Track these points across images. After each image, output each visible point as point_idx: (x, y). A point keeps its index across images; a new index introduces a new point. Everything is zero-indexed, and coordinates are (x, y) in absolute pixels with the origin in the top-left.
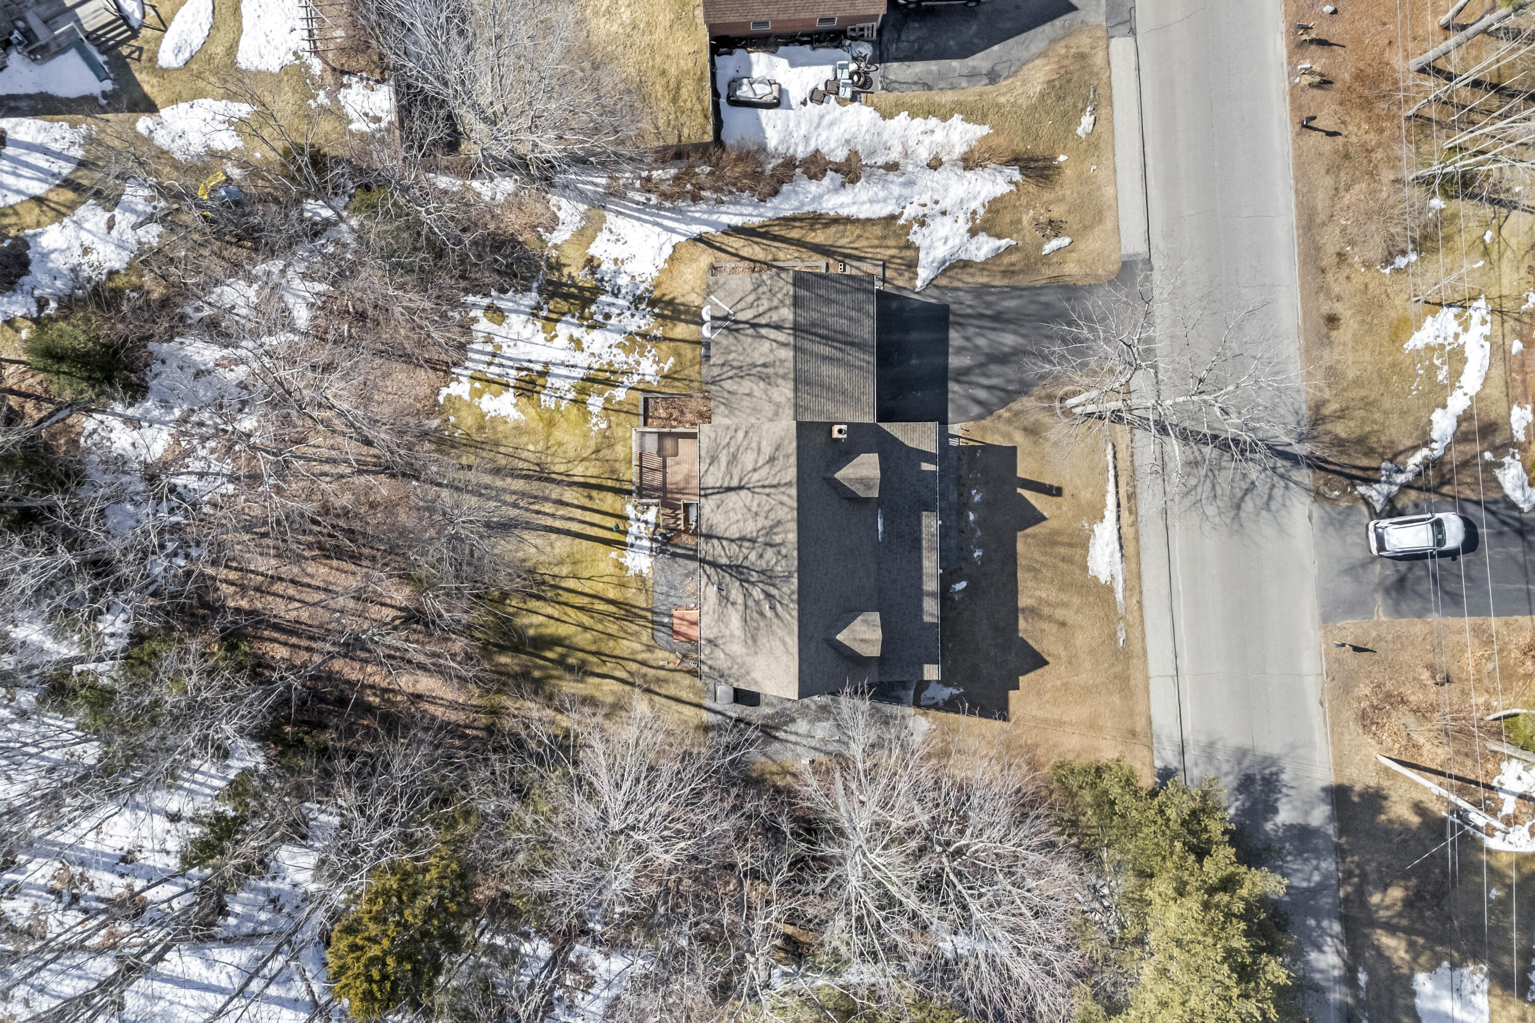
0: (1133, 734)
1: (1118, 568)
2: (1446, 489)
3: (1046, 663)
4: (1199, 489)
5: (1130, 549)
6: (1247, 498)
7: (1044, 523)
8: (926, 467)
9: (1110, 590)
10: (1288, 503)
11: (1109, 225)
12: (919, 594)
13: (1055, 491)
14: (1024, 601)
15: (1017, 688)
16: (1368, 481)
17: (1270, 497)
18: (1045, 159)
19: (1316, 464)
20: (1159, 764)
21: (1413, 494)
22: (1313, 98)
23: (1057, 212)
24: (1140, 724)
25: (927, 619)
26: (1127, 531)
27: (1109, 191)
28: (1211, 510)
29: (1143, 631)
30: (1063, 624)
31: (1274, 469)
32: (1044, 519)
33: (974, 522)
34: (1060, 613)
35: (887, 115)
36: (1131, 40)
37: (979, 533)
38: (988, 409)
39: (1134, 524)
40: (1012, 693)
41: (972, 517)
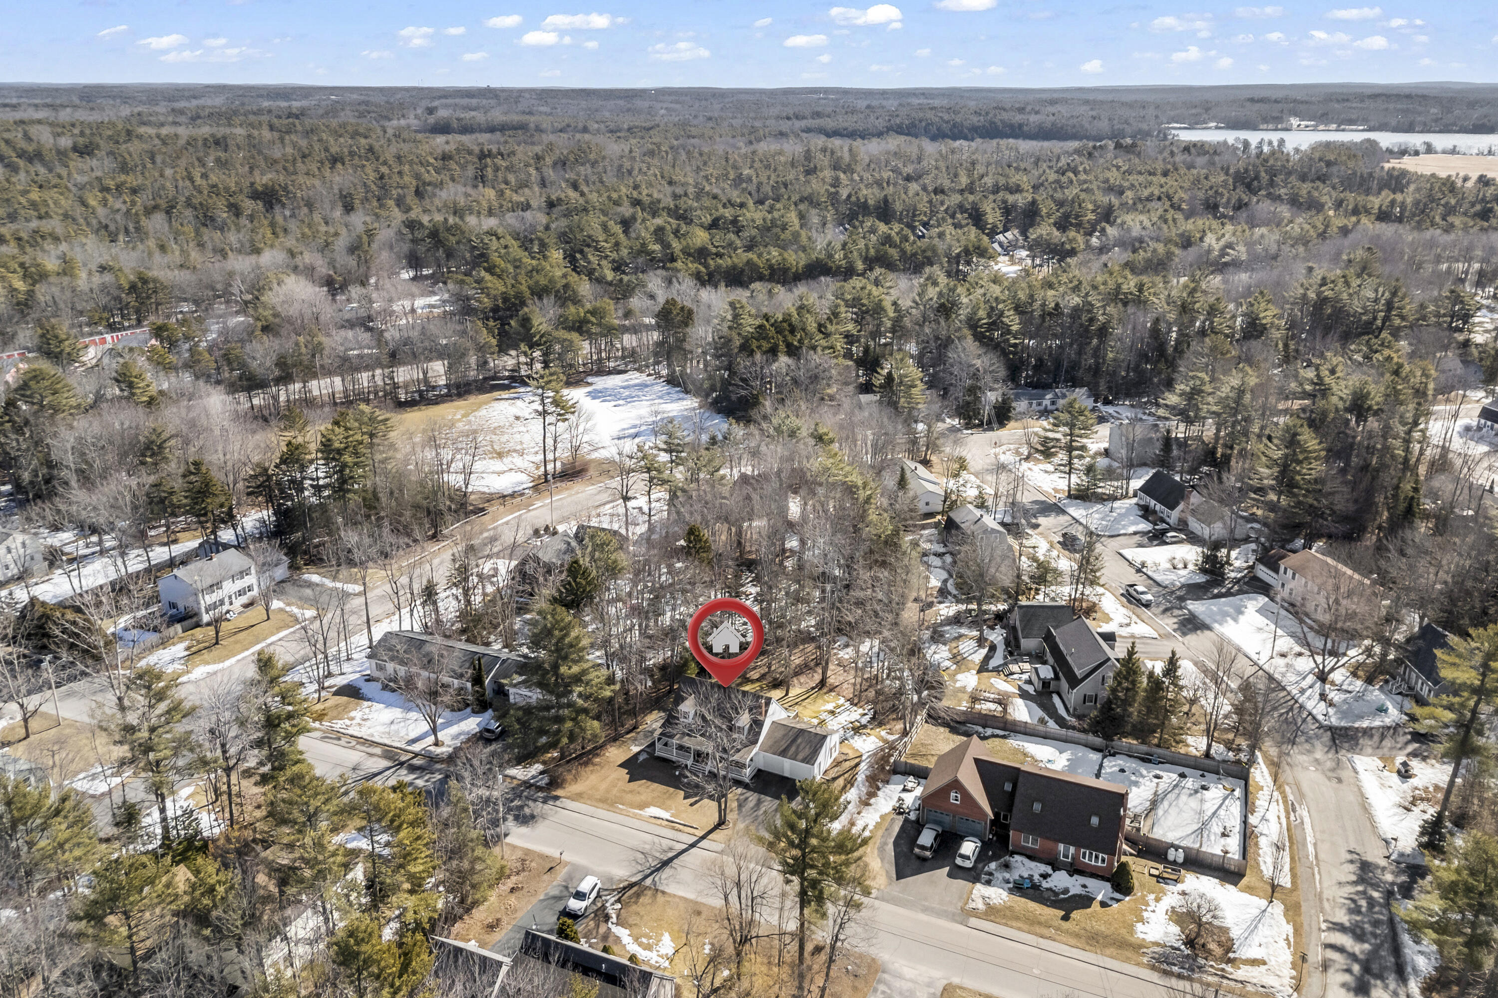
5: (652, 820)
13: (692, 805)
19: (637, 884)
26: (660, 822)
39: (661, 825)
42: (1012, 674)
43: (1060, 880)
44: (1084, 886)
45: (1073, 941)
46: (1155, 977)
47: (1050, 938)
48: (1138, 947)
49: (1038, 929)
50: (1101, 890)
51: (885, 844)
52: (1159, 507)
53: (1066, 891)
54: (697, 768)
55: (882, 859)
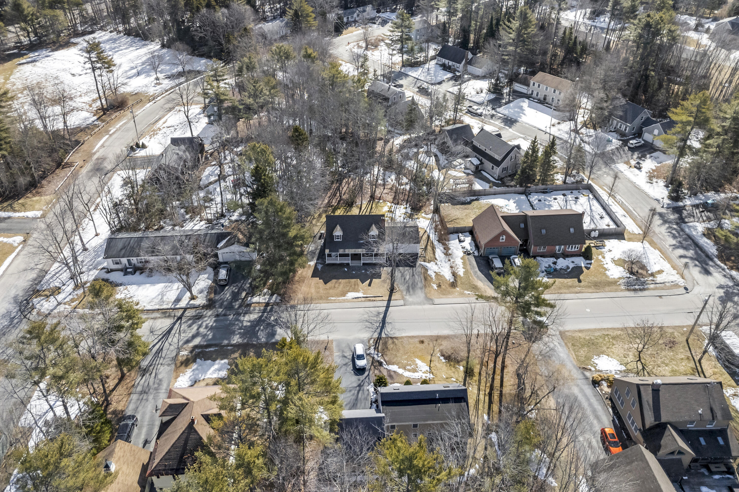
1: (350, 298)
2: (372, 367)
3: (325, 284)
4: (371, 314)
5: (355, 300)
6: (369, 323)
7: (361, 284)
9: (344, 296)
10: (368, 332)
11: (442, 296)
13: (370, 285)
15: (320, 279)
16: (375, 349)
17: (369, 328)
18: (457, 286)
19: (379, 338)
20: (296, 306)
21: (371, 359)
23: (444, 287)
25: (340, 251)
26: (360, 299)
27: (451, 297)
28: (366, 316)
29: (333, 303)
30: (335, 288)
31: (377, 329)
32: (363, 284)
34: (338, 287)
35: (462, 258)
37: (359, 273)
39: (362, 301)
40: (318, 278)
41: (363, 271)
42: (457, 166)
43: (562, 263)
44: (573, 262)
45: (590, 290)
46: (632, 294)
47: (580, 292)
48: (614, 283)
49: (571, 290)
50: (581, 262)
51: (476, 272)
52: (451, 63)
53: (568, 267)
54: (355, 263)
55: (481, 280)
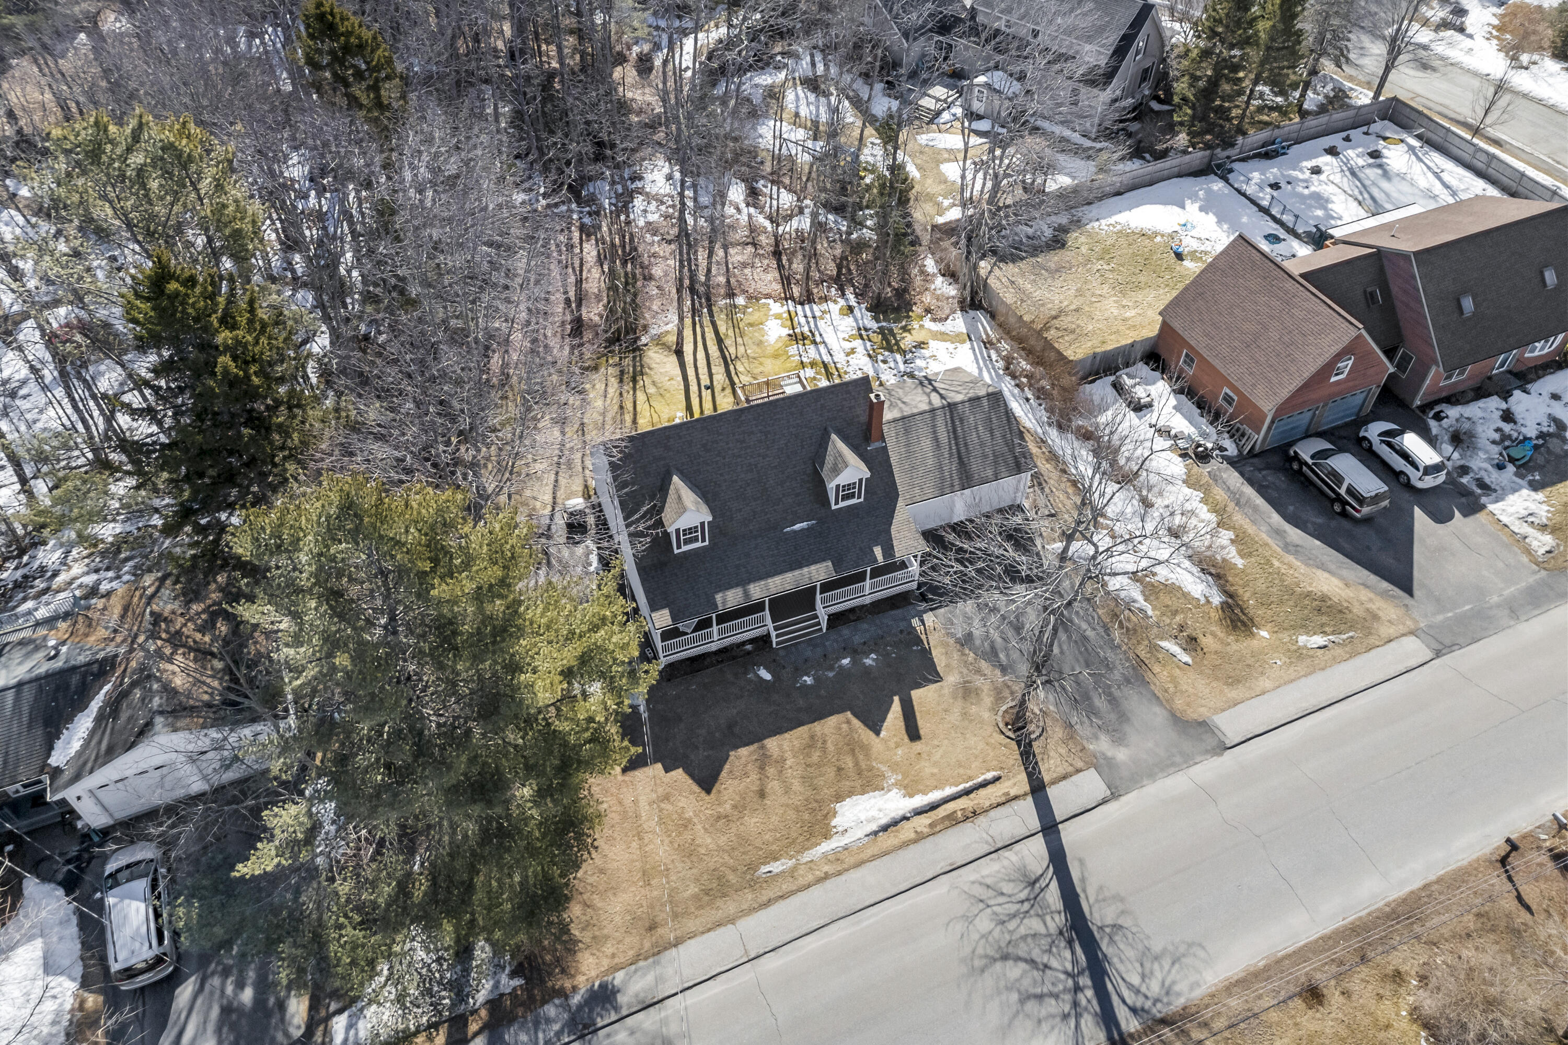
0: (652, 927)
1: (859, 833)
3: (708, 791)
4: (1001, 900)
5: (888, 840)
6: (1023, 966)
7: (871, 734)
8: (878, 551)
9: (827, 836)
10: (1045, 1027)
11: (1233, 694)
12: (743, 582)
13: (913, 733)
14: (772, 744)
15: (667, 770)
17: (1040, 997)
18: (1251, 620)
20: (619, 978)
22: (1541, 865)
23: (1207, 642)
24: (667, 932)
25: (719, 597)
26: (907, 831)
27: (1267, 684)
28: (984, 923)
29: (792, 893)
30: (762, 794)
31: (1077, 989)
32: (877, 733)
33: (841, 667)
34: (774, 786)
35: (1190, 482)
36: (1429, 655)
37: (831, 674)
38: (966, 641)
40: (659, 766)
41: (846, 661)
44: (1555, 397)
51: (1279, 533)
53: (1558, 425)
54: (797, 626)
55: (1323, 567)
